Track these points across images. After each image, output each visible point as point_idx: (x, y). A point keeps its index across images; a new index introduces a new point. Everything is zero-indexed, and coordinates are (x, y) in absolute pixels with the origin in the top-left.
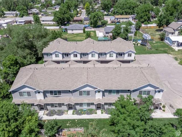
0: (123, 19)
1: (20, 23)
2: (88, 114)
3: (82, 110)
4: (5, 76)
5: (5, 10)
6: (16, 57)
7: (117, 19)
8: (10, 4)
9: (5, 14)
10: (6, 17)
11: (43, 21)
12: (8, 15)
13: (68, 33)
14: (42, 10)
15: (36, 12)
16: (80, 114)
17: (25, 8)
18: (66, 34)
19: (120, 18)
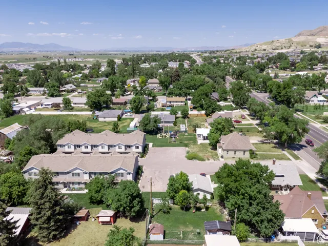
0: (177, 102)
1: (46, 107)
2: (77, 190)
3: (74, 188)
4: (19, 163)
5: (30, 86)
6: (31, 148)
7: (170, 102)
8: (38, 77)
9: (29, 91)
10: (30, 95)
11: (76, 104)
12: (32, 93)
13: (99, 121)
14: (81, 85)
15: (72, 88)
16: (72, 190)
17: (57, 84)
18: (96, 122)
19: (173, 102)
